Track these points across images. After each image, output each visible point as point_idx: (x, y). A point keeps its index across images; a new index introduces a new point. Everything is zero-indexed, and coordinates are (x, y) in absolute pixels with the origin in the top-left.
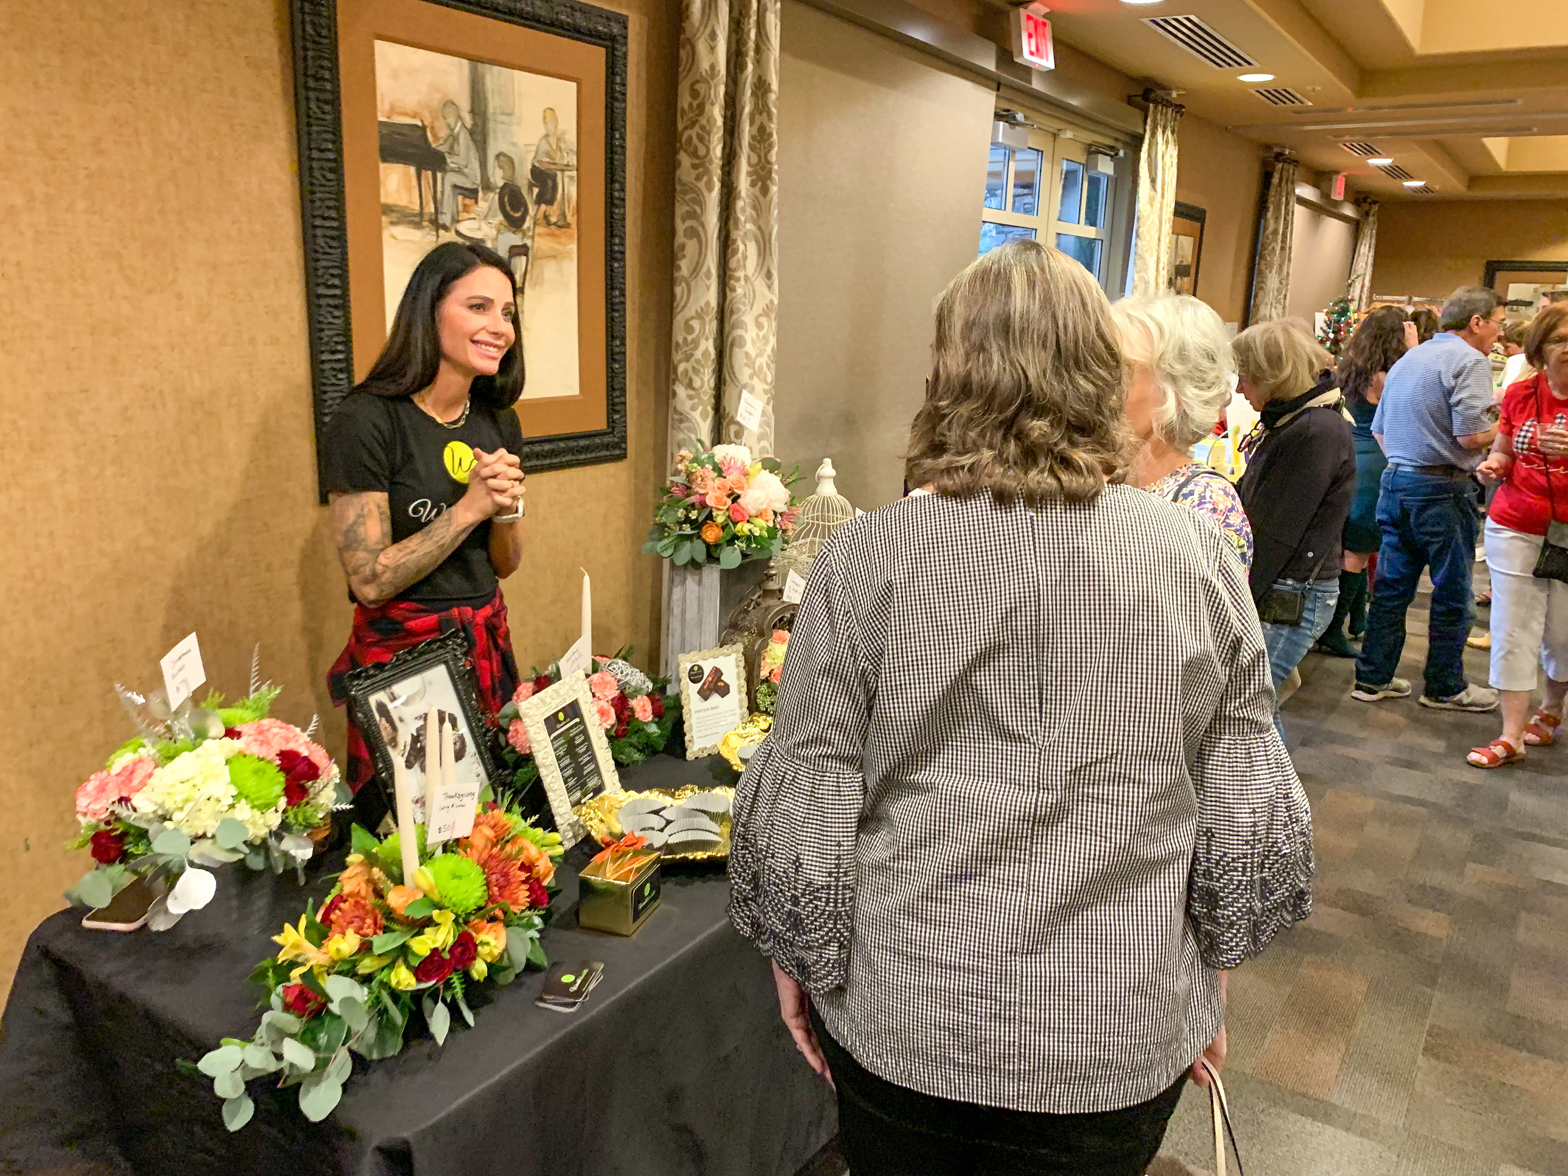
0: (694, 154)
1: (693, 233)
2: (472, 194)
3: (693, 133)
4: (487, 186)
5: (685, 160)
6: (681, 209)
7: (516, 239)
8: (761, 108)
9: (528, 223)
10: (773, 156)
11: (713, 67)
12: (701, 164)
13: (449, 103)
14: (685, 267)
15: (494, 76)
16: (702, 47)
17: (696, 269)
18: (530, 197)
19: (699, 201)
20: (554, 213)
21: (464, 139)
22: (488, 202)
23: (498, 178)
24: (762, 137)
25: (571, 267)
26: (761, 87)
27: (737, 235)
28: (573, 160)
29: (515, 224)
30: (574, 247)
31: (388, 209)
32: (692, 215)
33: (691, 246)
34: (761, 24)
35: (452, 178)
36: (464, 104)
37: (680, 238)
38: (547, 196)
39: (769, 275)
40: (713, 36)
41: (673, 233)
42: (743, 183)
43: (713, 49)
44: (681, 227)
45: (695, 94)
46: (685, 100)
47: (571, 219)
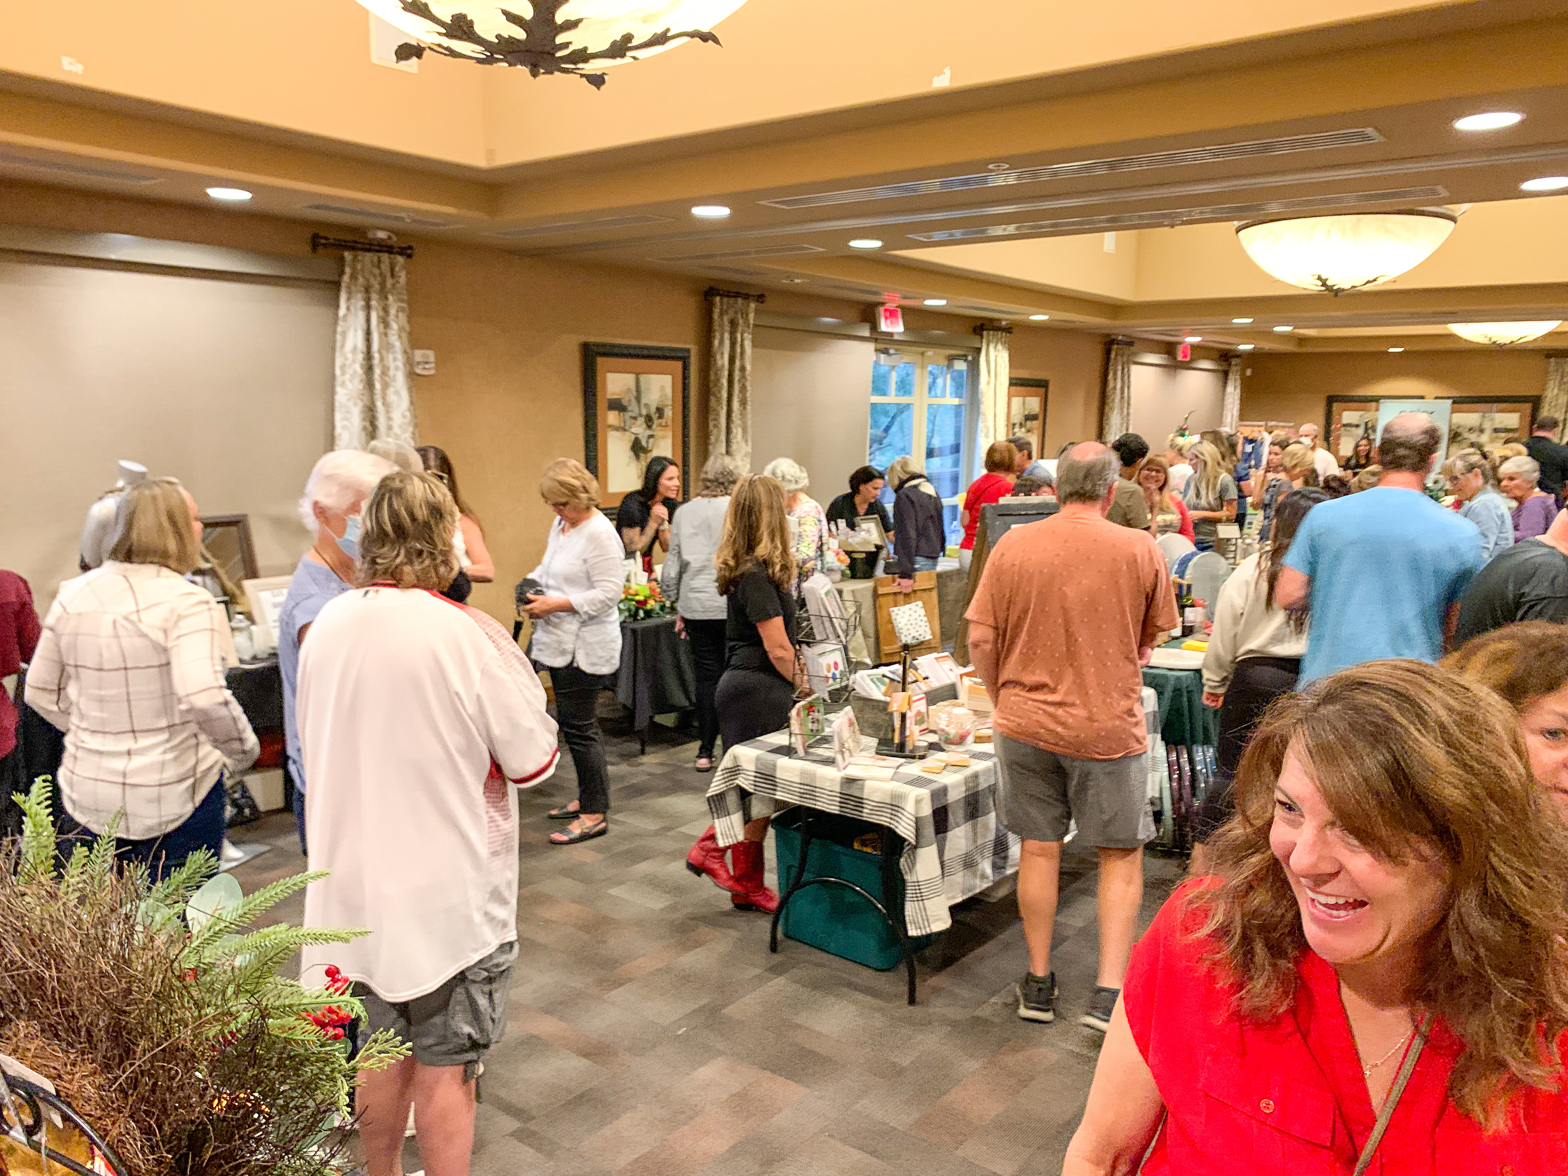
0: (715, 396)
1: (715, 426)
2: (635, 418)
3: (715, 389)
4: (641, 415)
5: (713, 399)
6: (711, 417)
7: (649, 432)
8: (743, 377)
9: (654, 427)
10: (748, 394)
11: (723, 366)
12: (719, 400)
13: (629, 390)
14: (713, 439)
15: (643, 378)
16: (718, 357)
17: (717, 440)
18: (655, 417)
19: (718, 414)
20: (663, 422)
21: (633, 400)
22: (641, 420)
23: (644, 412)
24: (743, 389)
25: (669, 441)
26: (743, 369)
27: (733, 426)
28: (670, 402)
29: (649, 427)
30: (670, 434)
31: (610, 426)
32: (715, 420)
33: (715, 431)
34: (742, 346)
35: (630, 414)
36: (633, 388)
37: (711, 427)
38: (661, 416)
39: (746, 441)
40: (722, 354)
41: (708, 426)
42: (736, 405)
43: (722, 358)
44: (711, 424)
45: (716, 374)
46: (712, 377)
47: (670, 423)
